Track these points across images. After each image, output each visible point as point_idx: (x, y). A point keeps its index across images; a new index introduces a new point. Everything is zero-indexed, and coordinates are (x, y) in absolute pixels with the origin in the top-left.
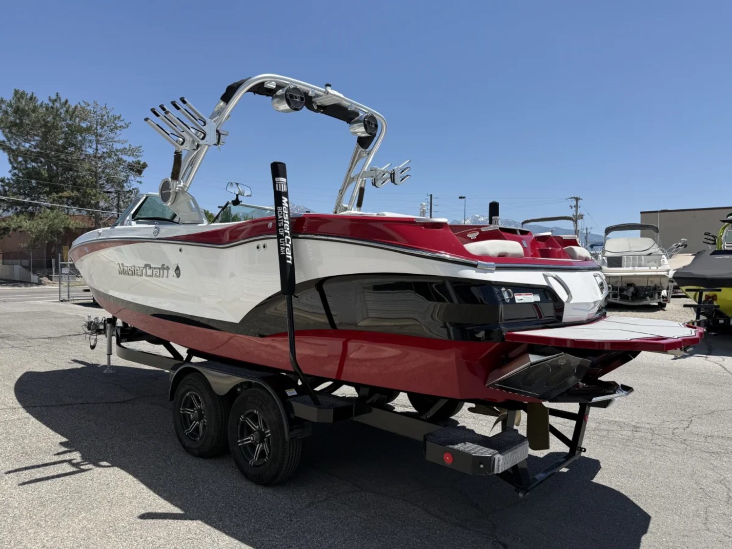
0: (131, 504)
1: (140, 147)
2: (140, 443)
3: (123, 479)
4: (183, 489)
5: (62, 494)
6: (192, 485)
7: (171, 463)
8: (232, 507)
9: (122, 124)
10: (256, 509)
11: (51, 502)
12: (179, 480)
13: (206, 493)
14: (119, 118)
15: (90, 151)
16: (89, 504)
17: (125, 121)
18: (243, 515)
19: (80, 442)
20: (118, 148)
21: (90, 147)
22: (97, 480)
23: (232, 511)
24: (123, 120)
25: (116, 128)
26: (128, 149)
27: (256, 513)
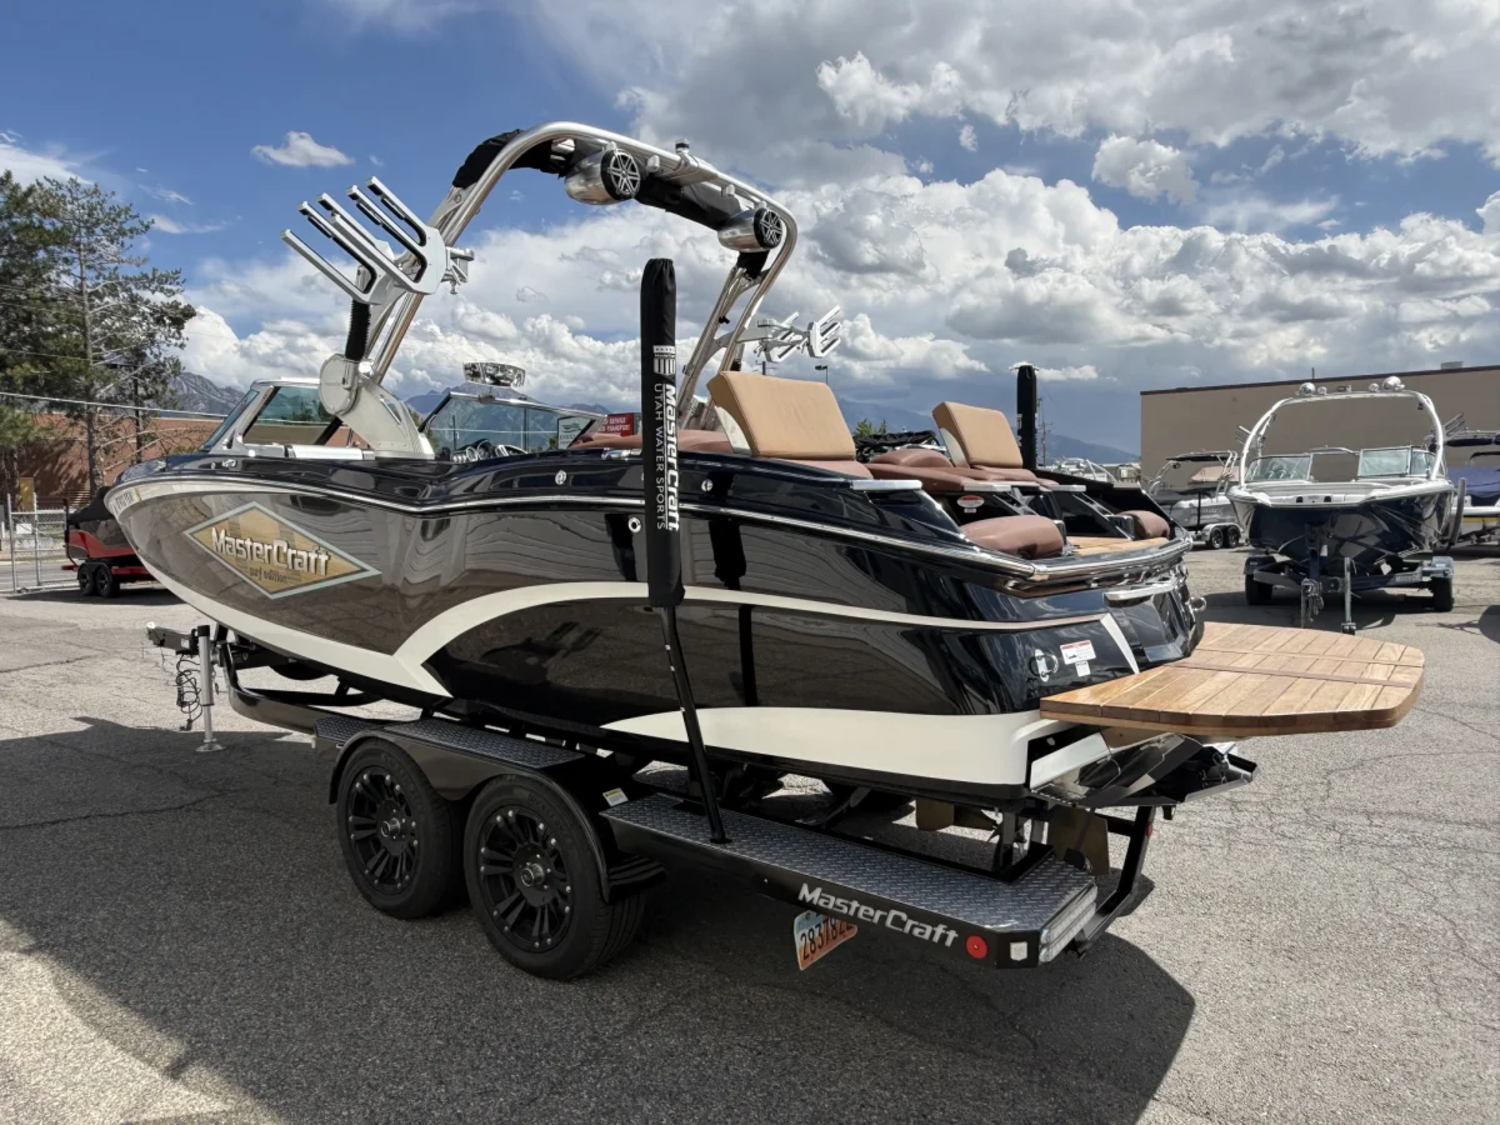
0: (224, 1058)
1: (177, 272)
2: (230, 903)
3: (199, 996)
4: (343, 1011)
5: (54, 1047)
6: (361, 998)
7: (307, 947)
8: (462, 1046)
9: (135, 224)
10: (517, 1047)
11: (30, 1072)
12: (329, 989)
13: (398, 1015)
14: (127, 210)
15: (67, 282)
16: (122, 1067)
17: (141, 218)
18: (489, 1064)
19: (89, 911)
20: (130, 275)
21: (68, 273)
22: (137, 1003)
23: (463, 1057)
24: (137, 216)
25: (122, 232)
26: (151, 276)
27: (518, 1058)
